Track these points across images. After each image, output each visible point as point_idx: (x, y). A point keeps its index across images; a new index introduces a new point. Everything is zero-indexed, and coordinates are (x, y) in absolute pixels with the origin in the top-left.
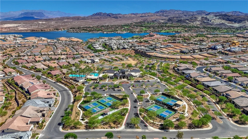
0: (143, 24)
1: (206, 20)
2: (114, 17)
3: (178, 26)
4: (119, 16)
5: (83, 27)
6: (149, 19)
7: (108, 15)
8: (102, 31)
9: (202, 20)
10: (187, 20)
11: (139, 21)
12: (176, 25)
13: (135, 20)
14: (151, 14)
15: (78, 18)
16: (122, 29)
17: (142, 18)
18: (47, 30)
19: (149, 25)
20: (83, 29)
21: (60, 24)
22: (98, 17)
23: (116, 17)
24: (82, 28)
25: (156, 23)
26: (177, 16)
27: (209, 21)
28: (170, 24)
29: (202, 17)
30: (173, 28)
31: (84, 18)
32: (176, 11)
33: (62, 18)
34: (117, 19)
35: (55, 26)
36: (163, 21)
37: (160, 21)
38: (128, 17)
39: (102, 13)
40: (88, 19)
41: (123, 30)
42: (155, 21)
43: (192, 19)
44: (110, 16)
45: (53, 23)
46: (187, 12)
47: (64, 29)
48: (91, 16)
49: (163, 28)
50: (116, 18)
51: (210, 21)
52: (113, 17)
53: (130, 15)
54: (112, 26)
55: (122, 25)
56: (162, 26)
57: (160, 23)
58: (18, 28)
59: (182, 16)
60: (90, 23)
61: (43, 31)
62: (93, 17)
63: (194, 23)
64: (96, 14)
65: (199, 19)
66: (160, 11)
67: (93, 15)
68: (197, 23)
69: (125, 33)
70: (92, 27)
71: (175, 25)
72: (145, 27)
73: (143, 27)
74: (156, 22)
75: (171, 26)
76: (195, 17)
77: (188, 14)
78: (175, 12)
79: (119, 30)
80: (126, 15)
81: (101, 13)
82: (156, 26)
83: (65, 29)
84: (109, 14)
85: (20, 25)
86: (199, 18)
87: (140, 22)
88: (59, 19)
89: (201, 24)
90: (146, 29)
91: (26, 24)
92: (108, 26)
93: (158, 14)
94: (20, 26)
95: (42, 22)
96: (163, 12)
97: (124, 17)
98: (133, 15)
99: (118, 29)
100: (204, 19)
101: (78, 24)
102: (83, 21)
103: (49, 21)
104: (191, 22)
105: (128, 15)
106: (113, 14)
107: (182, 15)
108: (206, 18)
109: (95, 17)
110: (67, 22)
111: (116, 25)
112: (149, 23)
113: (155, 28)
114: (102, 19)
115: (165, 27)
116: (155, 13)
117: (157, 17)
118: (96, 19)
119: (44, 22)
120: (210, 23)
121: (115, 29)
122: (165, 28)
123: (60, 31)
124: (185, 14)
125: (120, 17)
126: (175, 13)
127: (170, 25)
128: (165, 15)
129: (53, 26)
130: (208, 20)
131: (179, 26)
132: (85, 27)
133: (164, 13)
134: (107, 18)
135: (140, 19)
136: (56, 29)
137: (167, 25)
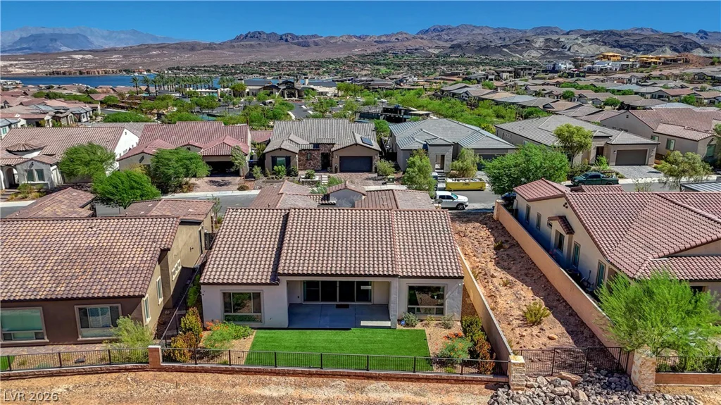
0: (380, 58)
1: (556, 47)
2: (299, 44)
3: (479, 61)
4: (314, 41)
5: (204, 66)
6: (400, 47)
7: (281, 39)
8: (260, 74)
9: (547, 46)
10: (505, 46)
11: (369, 52)
12: (475, 60)
13: (357, 51)
14: (405, 36)
15: (193, 47)
16: (318, 69)
17: (380, 46)
18: (98, 73)
19: (396, 61)
20: (205, 71)
21: (138, 60)
22: (252, 43)
23: (304, 43)
24: (203, 69)
25: (418, 55)
26: (480, 38)
27: (566, 48)
28: (457, 57)
29: (546, 40)
30: (464, 68)
31: (210, 47)
32: (477, 27)
33: (143, 47)
34: (306, 48)
35: (123, 65)
36: (437, 52)
37: (429, 50)
38: (339, 43)
39: (264, 33)
40: (223, 49)
41: (324, 72)
42: (416, 49)
43: (517, 45)
44: (287, 41)
45: (115, 57)
46: (507, 31)
47: (148, 71)
48: (231, 41)
49: (436, 67)
50: (306, 45)
51: (569, 50)
52: (295, 44)
53: (344, 39)
54: (291, 62)
55: (319, 62)
56: (434, 64)
57: (428, 56)
58: (10, 69)
59: (492, 40)
60: (227, 57)
61: (86, 75)
62: (235, 44)
63: (525, 56)
64: (247, 36)
65: (537, 45)
66: (432, 29)
67: (238, 38)
68: (532, 55)
69: (327, 78)
70: (232, 67)
71: (471, 60)
72: (385, 65)
73: (380, 64)
74: (419, 53)
75: (458, 63)
76: (526, 40)
77: (509, 35)
78: (473, 30)
79: (310, 73)
80: (333, 37)
81: (259, 33)
82: (418, 64)
83: (152, 71)
84: (284, 37)
85: (17, 62)
86: (540, 42)
87: (373, 55)
88: (136, 50)
89: (543, 57)
90: (388, 71)
91: (34, 60)
92: (279, 63)
93: (425, 37)
94: (17, 64)
95: (81, 56)
96: (439, 31)
97: (327, 43)
98: (354, 39)
99: (308, 71)
100: (551, 44)
101: (190, 59)
102: (206, 54)
103: (105, 54)
104: (515, 52)
105: (341, 38)
106: (294, 37)
107: (494, 37)
108: (558, 43)
109: (242, 43)
110: (157, 56)
111: (302, 62)
112: (397, 57)
113: (414, 67)
114: (263, 49)
115: (442, 65)
116: (418, 34)
117: (422, 43)
118: (246, 47)
119: (89, 57)
120: (568, 53)
121: (300, 69)
122: (442, 67)
123: (136, 74)
124: (502, 35)
125: (316, 44)
126: (474, 32)
127: (457, 59)
128: (446, 37)
129: (116, 64)
130: (564, 47)
131: (481, 63)
132: (212, 66)
133: (444, 33)
134: (276, 46)
135: (373, 48)
136: (125, 71)
137: (449, 60)
